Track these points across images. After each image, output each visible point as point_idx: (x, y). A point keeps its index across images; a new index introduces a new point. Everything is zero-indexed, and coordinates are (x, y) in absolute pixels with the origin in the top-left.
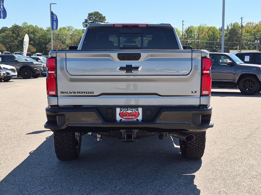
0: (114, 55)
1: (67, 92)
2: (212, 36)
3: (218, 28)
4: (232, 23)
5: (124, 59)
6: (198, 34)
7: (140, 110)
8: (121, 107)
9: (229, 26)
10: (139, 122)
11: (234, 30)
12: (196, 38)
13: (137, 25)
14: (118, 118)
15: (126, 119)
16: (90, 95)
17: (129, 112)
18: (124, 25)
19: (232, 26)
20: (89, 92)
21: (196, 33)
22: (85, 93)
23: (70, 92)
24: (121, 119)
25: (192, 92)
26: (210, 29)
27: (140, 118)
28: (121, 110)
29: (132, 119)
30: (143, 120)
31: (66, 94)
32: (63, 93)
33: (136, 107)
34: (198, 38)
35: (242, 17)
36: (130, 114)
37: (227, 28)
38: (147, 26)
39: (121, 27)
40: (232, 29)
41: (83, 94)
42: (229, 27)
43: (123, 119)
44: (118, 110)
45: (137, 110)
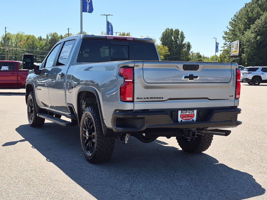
0: (181, 66)
1: (142, 98)
2: (31, 44)
3: (37, 37)
4: (52, 33)
5: (187, 69)
6: (16, 42)
7: (195, 112)
8: (182, 110)
9: (48, 35)
10: (194, 122)
11: (55, 40)
12: (14, 45)
13: (126, 38)
14: (180, 119)
15: (185, 119)
16: (160, 100)
17: (187, 113)
18: (115, 37)
19: (51, 36)
20: (159, 98)
21: (13, 41)
22: (156, 99)
23: (144, 98)
24: (182, 120)
25: (230, 96)
26: (28, 38)
27: (195, 118)
28: (182, 112)
29: (189, 119)
30: (196, 120)
31: (141, 100)
32: (139, 99)
33: (193, 109)
34: (16, 46)
35: (69, 28)
36: (188, 116)
37: (47, 38)
38: (133, 40)
39: (112, 39)
40: (53, 39)
41: (155, 100)
42: (49, 37)
43: (183, 120)
44: (180, 112)
45: (193, 112)
